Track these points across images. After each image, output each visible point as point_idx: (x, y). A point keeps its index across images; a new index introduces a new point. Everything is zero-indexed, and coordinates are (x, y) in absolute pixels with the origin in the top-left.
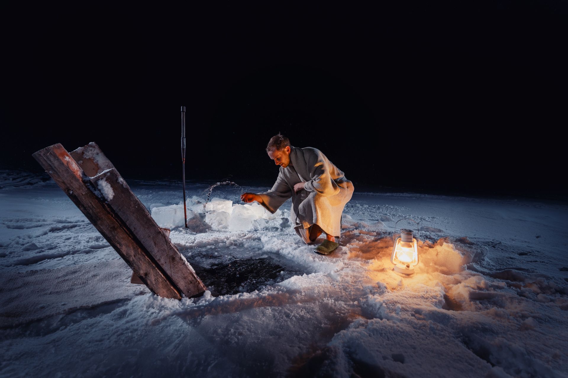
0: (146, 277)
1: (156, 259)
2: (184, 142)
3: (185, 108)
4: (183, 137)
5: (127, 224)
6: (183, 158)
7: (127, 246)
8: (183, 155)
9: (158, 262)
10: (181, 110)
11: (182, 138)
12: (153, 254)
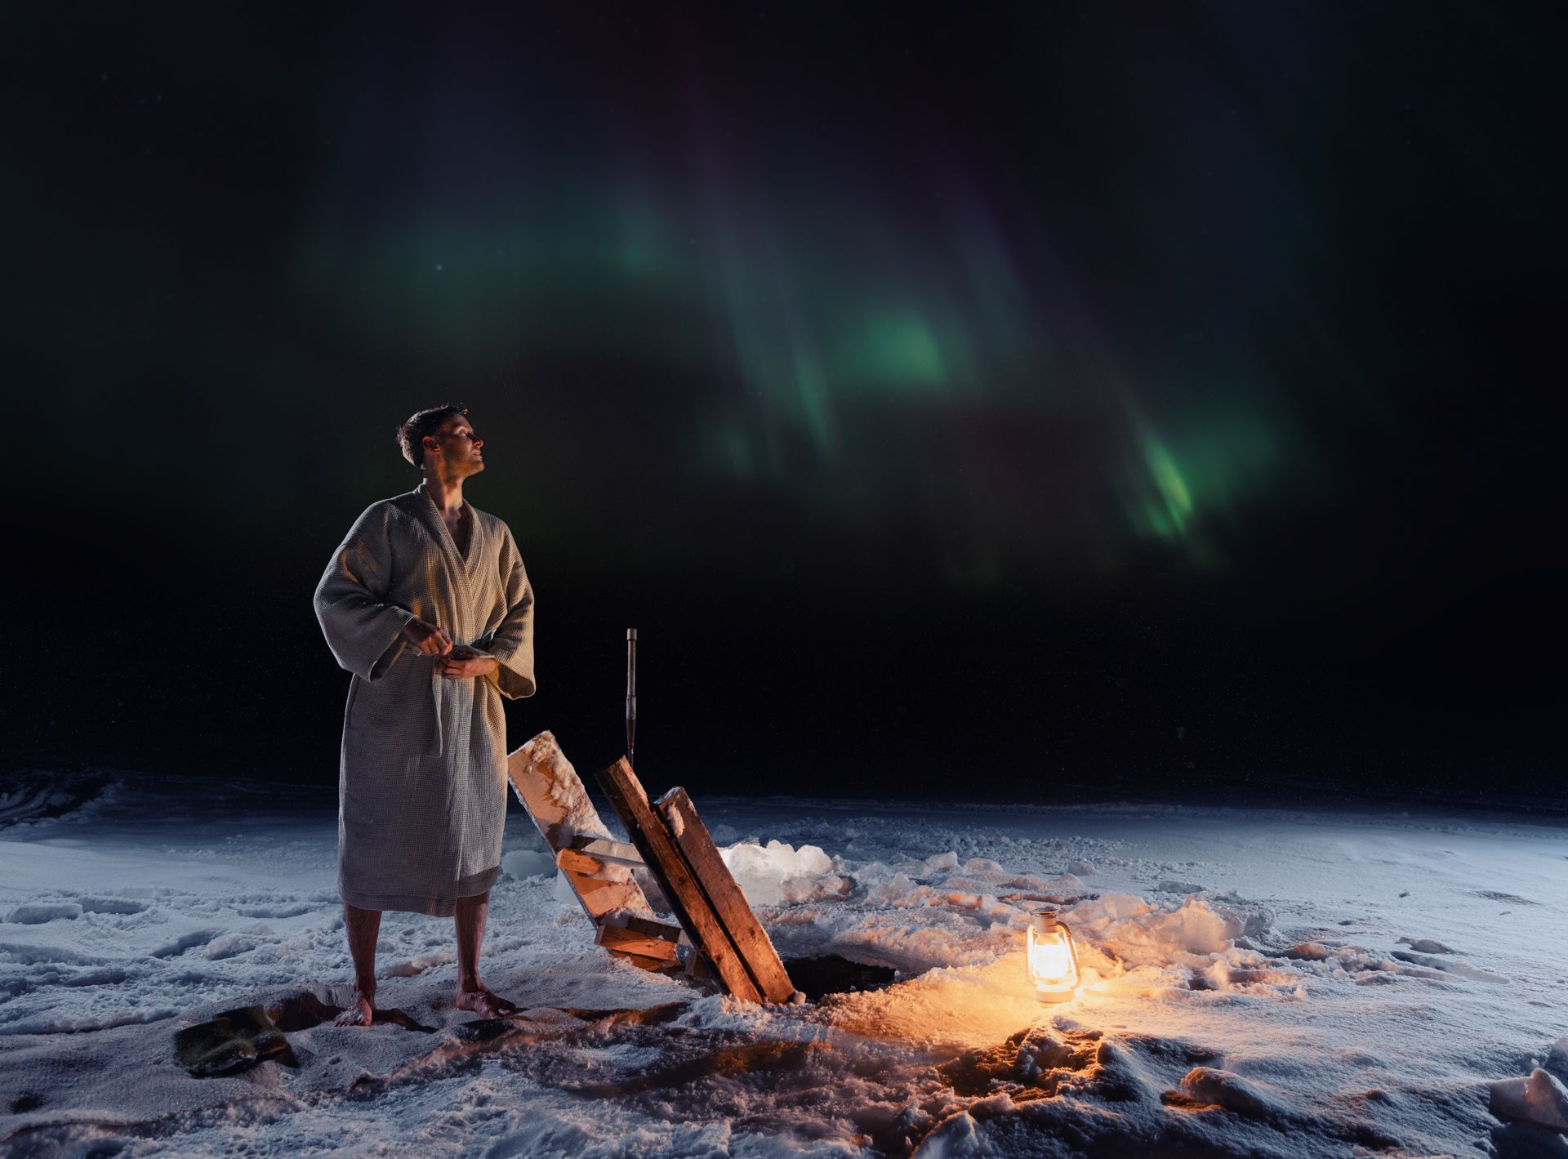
0: (719, 963)
1: (731, 933)
2: (631, 706)
3: (635, 631)
4: (631, 696)
5: (698, 874)
6: (631, 741)
7: (697, 910)
8: (631, 735)
9: (734, 937)
10: (628, 637)
11: (628, 698)
12: (727, 924)
